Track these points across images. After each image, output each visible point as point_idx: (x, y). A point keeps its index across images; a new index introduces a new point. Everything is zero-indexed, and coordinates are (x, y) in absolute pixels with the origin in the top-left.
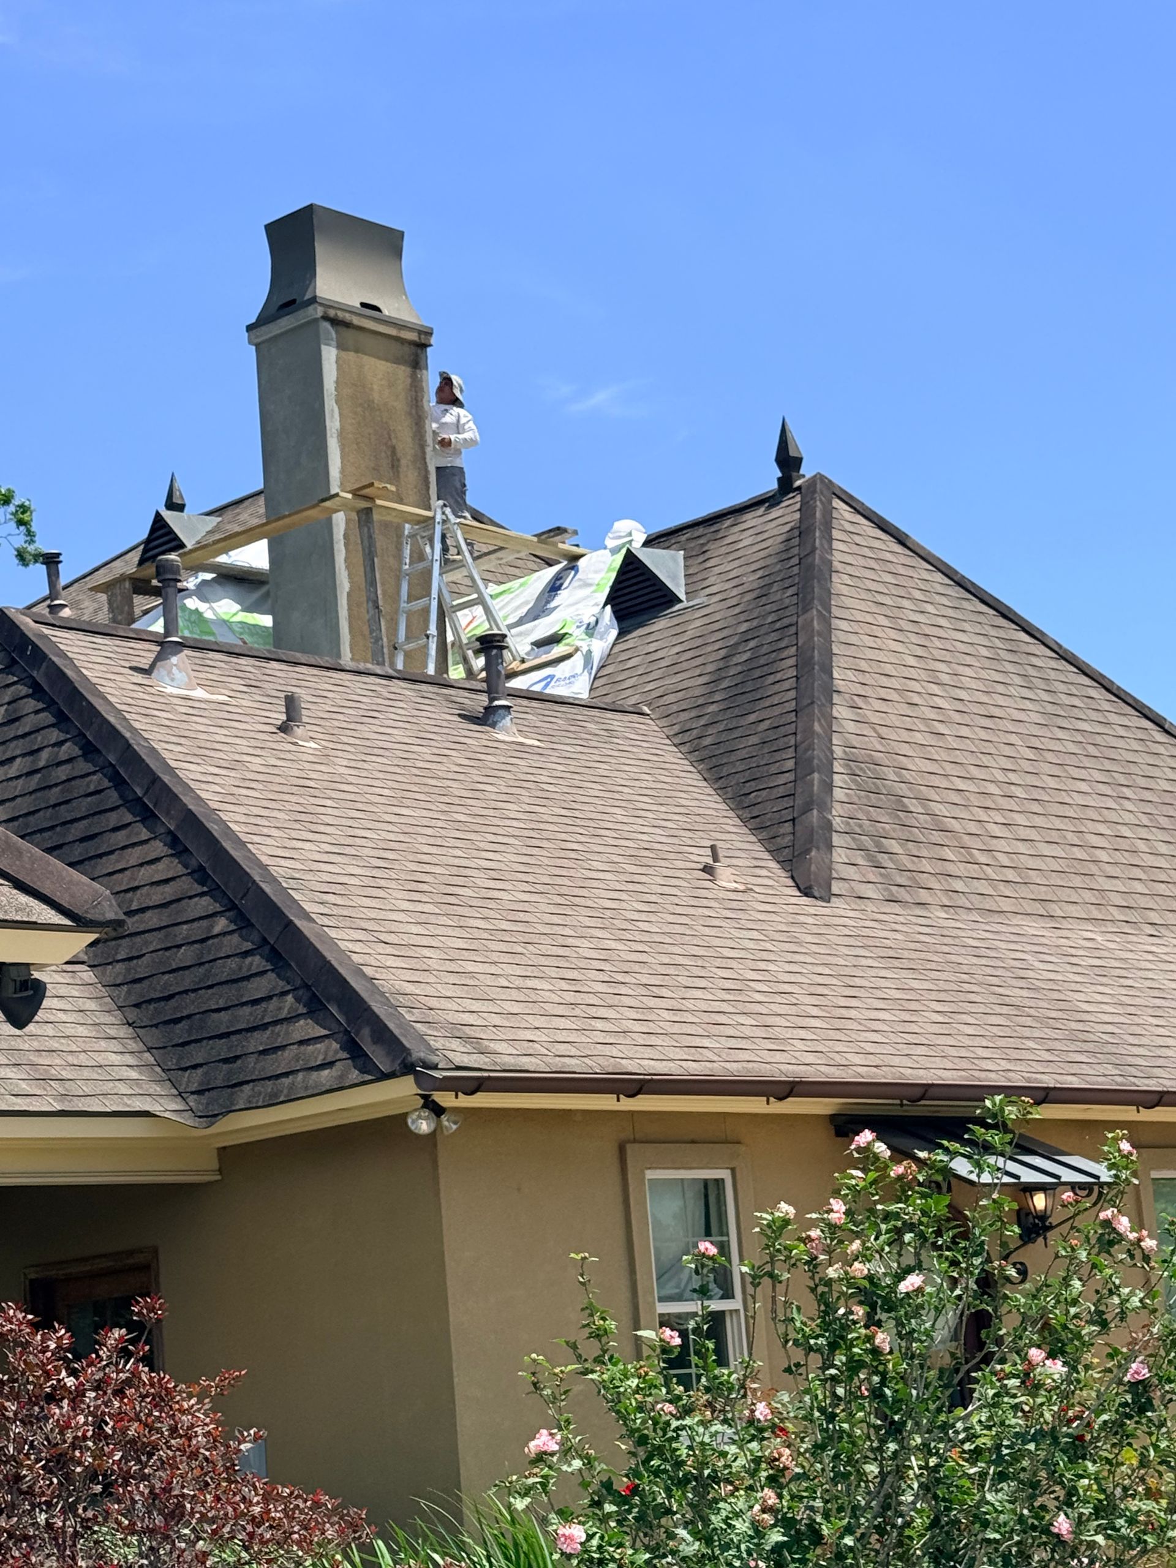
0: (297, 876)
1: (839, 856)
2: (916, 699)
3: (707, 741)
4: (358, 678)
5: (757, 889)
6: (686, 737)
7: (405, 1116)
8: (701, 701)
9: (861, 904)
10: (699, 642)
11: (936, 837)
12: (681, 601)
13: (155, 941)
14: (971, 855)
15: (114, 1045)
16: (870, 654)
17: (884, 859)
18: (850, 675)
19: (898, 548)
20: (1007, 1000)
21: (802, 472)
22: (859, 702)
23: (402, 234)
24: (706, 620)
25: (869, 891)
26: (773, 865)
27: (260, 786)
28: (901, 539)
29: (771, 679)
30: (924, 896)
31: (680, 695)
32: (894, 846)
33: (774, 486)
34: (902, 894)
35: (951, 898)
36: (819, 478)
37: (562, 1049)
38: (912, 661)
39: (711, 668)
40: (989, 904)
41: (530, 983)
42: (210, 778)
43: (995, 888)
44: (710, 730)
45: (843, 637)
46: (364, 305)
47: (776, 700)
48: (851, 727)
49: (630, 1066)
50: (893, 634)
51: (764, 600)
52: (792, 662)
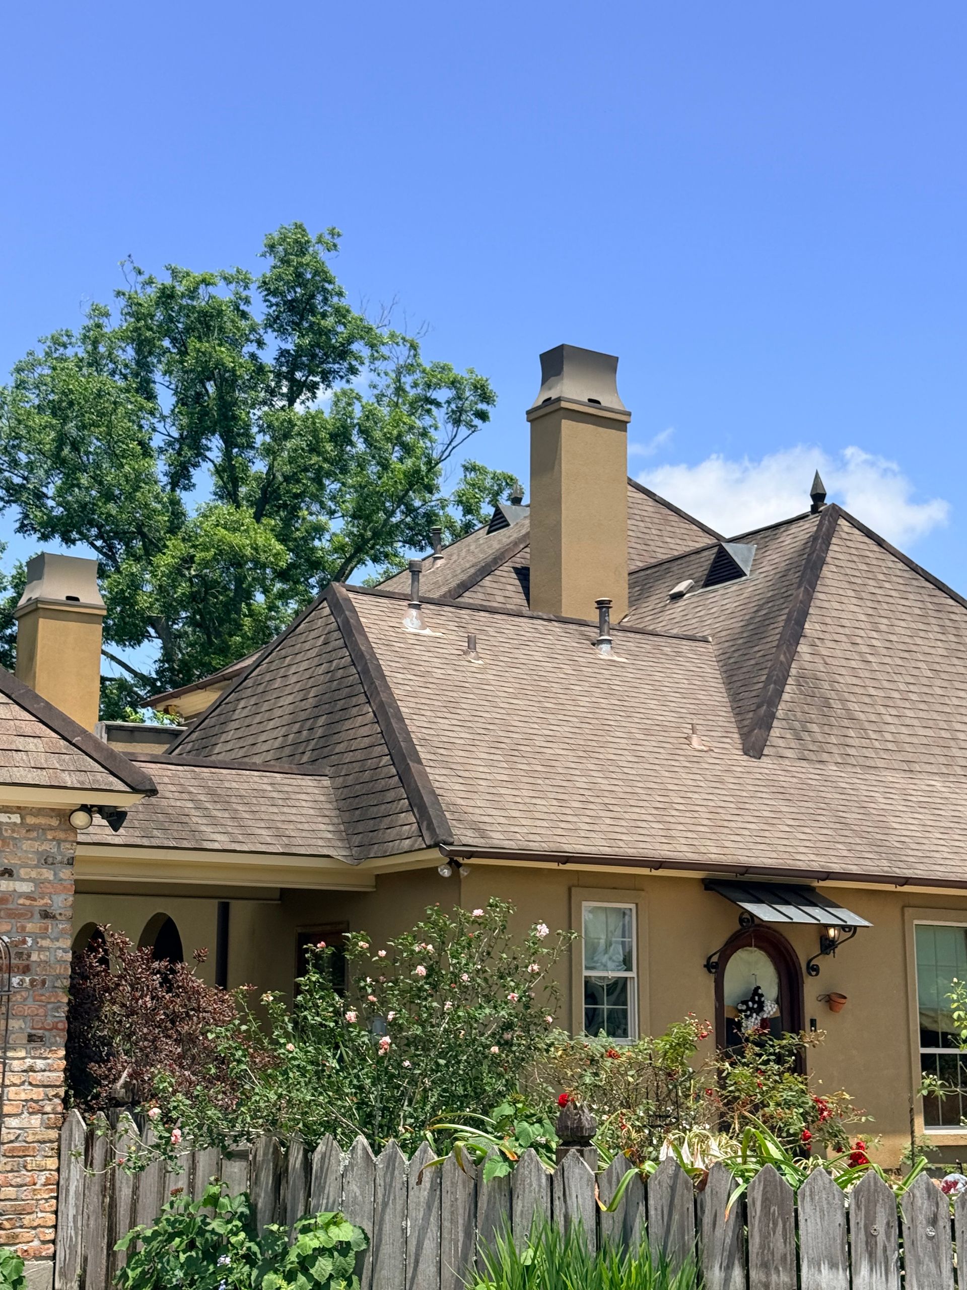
0: (427, 738)
1: (775, 732)
2: (859, 640)
3: (732, 660)
4: (531, 621)
5: (716, 750)
6: (722, 657)
7: (437, 868)
8: (736, 637)
9: (781, 761)
10: (748, 600)
11: (846, 723)
12: (745, 575)
13: (357, 767)
14: (866, 734)
15: (326, 820)
16: (835, 614)
17: (805, 736)
18: (817, 626)
19: (876, 548)
20: (843, 820)
21: (825, 502)
22: (818, 642)
23: (617, 358)
24: (755, 588)
25: (789, 753)
26: (736, 736)
27: (435, 686)
28: (880, 542)
29: (772, 626)
30: (825, 757)
31: (728, 632)
32: (815, 728)
33: (809, 509)
34: (812, 756)
35: (844, 759)
36: (834, 506)
37: (532, 837)
38: (863, 618)
39: (747, 617)
40: (870, 763)
41: (534, 801)
42: (406, 682)
43: (877, 753)
44: (736, 655)
45: (818, 603)
46: (590, 400)
47: (769, 639)
48: (807, 657)
49: (567, 848)
50: (855, 601)
51: (783, 579)
52: (784, 617)
